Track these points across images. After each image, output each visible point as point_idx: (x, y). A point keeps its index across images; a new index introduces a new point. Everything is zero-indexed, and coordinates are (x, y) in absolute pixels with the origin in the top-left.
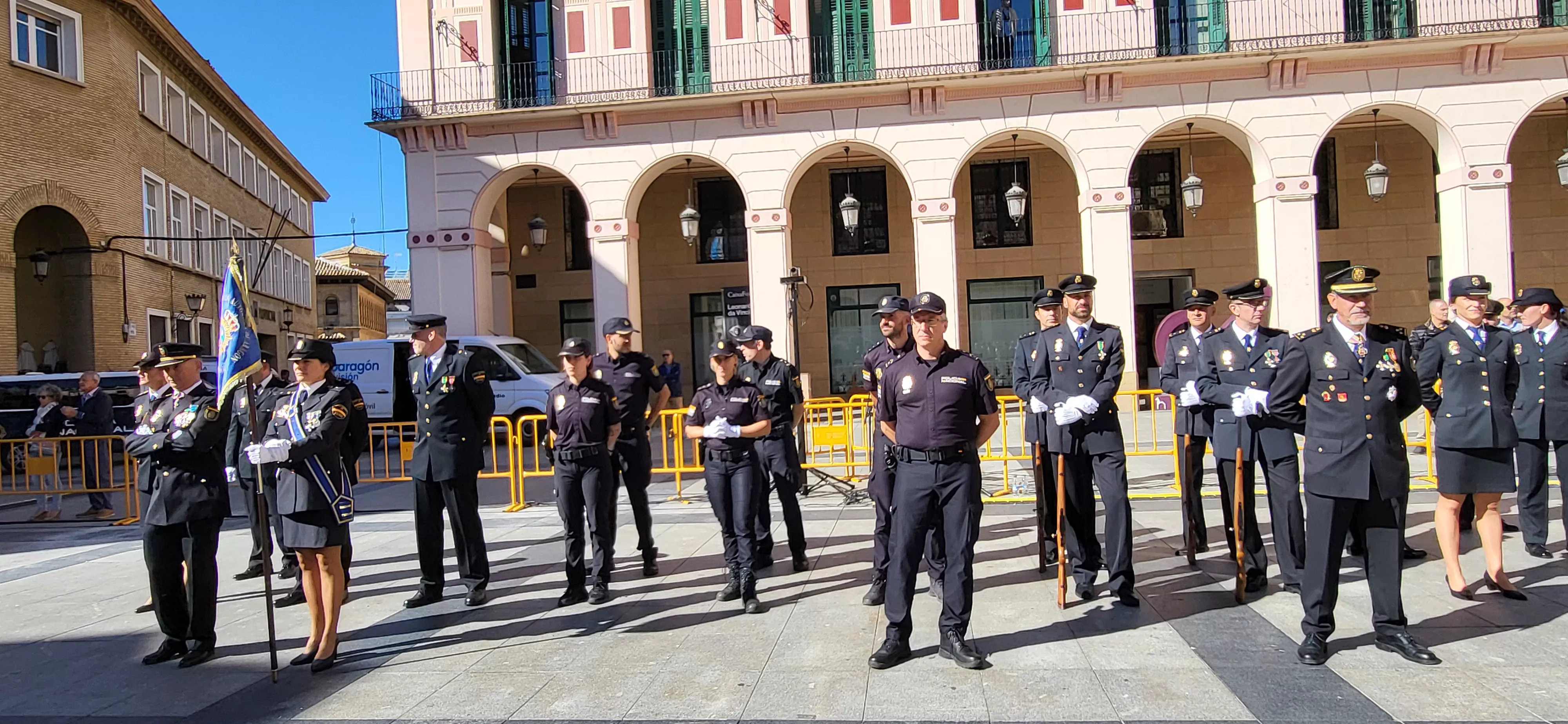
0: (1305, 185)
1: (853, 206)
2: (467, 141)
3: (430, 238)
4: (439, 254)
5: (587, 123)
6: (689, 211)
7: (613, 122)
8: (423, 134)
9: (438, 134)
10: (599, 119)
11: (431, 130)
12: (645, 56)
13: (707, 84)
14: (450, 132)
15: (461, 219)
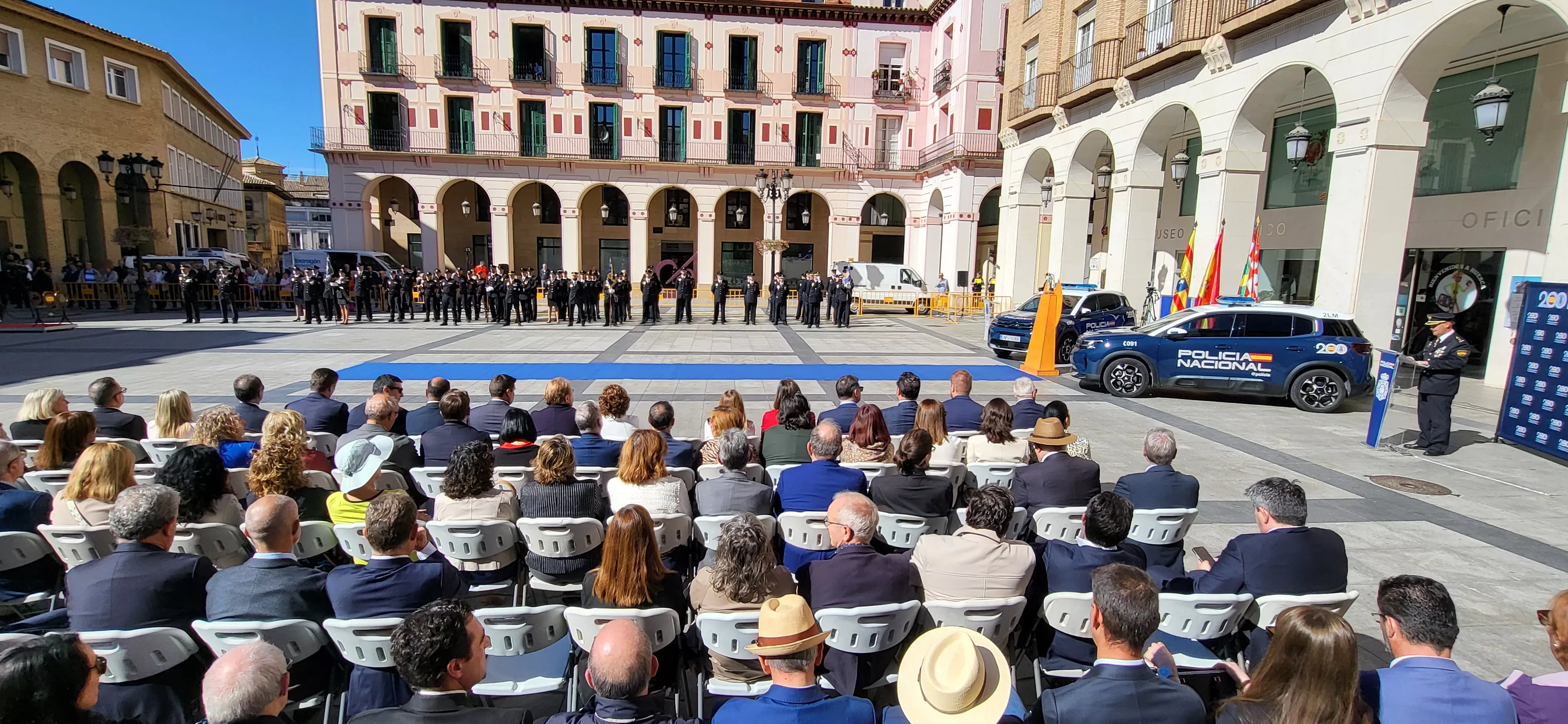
0: (710, 216)
1: (537, 207)
2: (360, 162)
3: (341, 204)
4: (346, 212)
5: (418, 159)
6: (466, 203)
7: (430, 160)
8: (337, 157)
9: (345, 157)
10: (423, 159)
11: (341, 154)
12: (444, 135)
13: (474, 150)
14: (350, 157)
15: (356, 197)
